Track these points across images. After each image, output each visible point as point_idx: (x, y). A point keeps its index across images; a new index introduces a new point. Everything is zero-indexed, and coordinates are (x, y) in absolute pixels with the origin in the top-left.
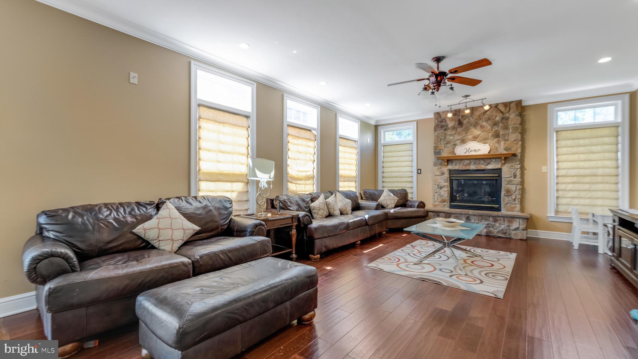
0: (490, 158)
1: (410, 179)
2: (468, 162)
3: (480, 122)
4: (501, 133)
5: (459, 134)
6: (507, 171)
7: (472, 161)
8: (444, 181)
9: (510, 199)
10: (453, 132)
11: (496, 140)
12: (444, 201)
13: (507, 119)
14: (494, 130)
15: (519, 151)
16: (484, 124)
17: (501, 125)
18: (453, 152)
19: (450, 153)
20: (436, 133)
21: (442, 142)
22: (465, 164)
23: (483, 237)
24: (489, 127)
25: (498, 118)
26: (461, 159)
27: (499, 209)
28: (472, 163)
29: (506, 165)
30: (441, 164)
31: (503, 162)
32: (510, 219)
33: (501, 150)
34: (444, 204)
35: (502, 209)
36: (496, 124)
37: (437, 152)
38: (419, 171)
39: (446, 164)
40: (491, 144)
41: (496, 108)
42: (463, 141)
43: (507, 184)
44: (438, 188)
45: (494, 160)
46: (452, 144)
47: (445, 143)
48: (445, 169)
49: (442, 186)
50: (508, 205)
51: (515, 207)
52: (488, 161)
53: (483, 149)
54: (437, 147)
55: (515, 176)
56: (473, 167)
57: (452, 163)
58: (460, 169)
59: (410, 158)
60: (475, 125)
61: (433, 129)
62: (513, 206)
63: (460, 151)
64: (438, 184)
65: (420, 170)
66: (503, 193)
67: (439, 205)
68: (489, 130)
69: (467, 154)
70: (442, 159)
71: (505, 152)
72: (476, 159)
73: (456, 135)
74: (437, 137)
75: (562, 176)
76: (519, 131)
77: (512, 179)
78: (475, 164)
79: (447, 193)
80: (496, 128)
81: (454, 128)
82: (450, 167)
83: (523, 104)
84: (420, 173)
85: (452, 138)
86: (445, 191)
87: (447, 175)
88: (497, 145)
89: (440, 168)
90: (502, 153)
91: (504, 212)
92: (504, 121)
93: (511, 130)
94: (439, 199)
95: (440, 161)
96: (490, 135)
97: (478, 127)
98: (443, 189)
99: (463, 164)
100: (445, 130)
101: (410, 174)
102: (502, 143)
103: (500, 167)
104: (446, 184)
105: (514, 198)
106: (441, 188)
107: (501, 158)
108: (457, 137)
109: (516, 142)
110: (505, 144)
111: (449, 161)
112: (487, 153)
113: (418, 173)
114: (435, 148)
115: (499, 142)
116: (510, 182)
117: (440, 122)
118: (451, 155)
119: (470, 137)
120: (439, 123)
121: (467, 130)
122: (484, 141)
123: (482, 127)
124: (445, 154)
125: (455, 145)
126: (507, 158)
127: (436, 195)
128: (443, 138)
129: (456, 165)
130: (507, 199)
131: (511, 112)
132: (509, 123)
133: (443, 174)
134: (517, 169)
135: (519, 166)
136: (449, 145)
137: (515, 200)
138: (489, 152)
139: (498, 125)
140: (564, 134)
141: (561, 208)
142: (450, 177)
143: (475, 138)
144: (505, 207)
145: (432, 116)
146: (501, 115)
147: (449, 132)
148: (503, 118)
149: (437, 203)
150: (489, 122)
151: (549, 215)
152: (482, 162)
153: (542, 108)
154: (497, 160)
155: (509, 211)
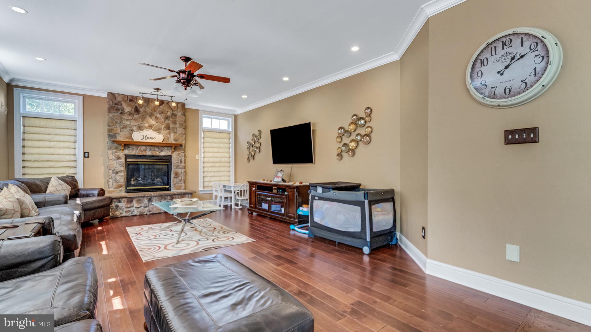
0: (163, 146)
1: (73, 164)
2: (144, 148)
3: (155, 113)
4: (172, 126)
5: (136, 120)
6: (175, 157)
7: (148, 147)
8: (120, 166)
9: (178, 180)
10: (130, 118)
11: (168, 131)
12: (120, 186)
13: (176, 115)
14: (166, 123)
15: (184, 142)
16: (158, 115)
17: (171, 119)
18: (131, 137)
19: (127, 138)
20: (111, 115)
21: (118, 125)
22: (142, 149)
24: (162, 120)
25: (169, 114)
26: (138, 144)
27: (169, 189)
28: (148, 150)
29: (175, 153)
30: (116, 148)
31: (173, 150)
32: (183, 195)
33: (171, 141)
34: (120, 189)
35: (172, 188)
36: (167, 118)
37: (112, 135)
38: (86, 155)
39: (123, 148)
40: (164, 135)
41: (167, 105)
42: (140, 128)
43: (176, 168)
44: (113, 173)
45: (166, 148)
46: (128, 129)
47: (121, 127)
48: (122, 154)
49: (117, 171)
50: (177, 185)
51: (181, 186)
52: (162, 149)
53: (159, 138)
54: (112, 130)
55: (181, 162)
56: (148, 153)
57: (129, 148)
58: (137, 154)
59: (72, 139)
60: (151, 115)
61: (106, 110)
62: (180, 185)
63: (137, 137)
64: (113, 169)
65: (88, 153)
66: (173, 176)
67: (114, 191)
68: (162, 122)
69: (144, 141)
70: (119, 143)
71: (174, 142)
72: (152, 146)
73: (132, 121)
74: (112, 119)
75: (206, 162)
76: (184, 127)
77: (179, 164)
78: (150, 150)
79: (123, 178)
80: (167, 122)
81: (130, 114)
82: (127, 152)
83: (186, 107)
84: (88, 157)
85: (128, 123)
86: (122, 176)
87: (123, 160)
88: (168, 136)
89: (116, 152)
90: (172, 143)
91: (173, 191)
92: (173, 116)
93: (178, 125)
94: (115, 184)
95: (115, 145)
96: (163, 126)
97: (153, 118)
98: (119, 174)
99: (140, 150)
100: (121, 113)
101: (73, 158)
102: (172, 134)
103: (170, 154)
104: (122, 169)
105: (180, 179)
106: (117, 173)
107: (171, 147)
108: (133, 123)
109: (181, 135)
110: (174, 135)
111: (126, 145)
112: (160, 141)
113: (85, 157)
114: (110, 131)
115: (170, 133)
116: (178, 167)
117: (116, 104)
118: (127, 140)
119: (147, 125)
120: (114, 105)
121: (143, 118)
122: (158, 130)
123: (157, 118)
124: (121, 137)
125: (132, 131)
126: (177, 147)
127: (111, 180)
128: (118, 121)
129: (132, 150)
130: (176, 180)
131: (178, 110)
132: (177, 119)
133: (119, 158)
134: (182, 156)
135: (184, 154)
136: (125, 130)
137: (181, 181)
138: (163, 141)
139: (169, 119)
140: (207, 134)
141: (206, 184)
142: (126, 162)
143: (150, 127)
144: (174, 186)
145: (106, 95)
146: (172, 111)
147: (125, 117)
148: (173, 114)
149: (112, 189)
150: (162, 115)
151: (200, 190)
152: (156, 149)
153: (196, 112)
154: (169, 148)
155: (177, 190)
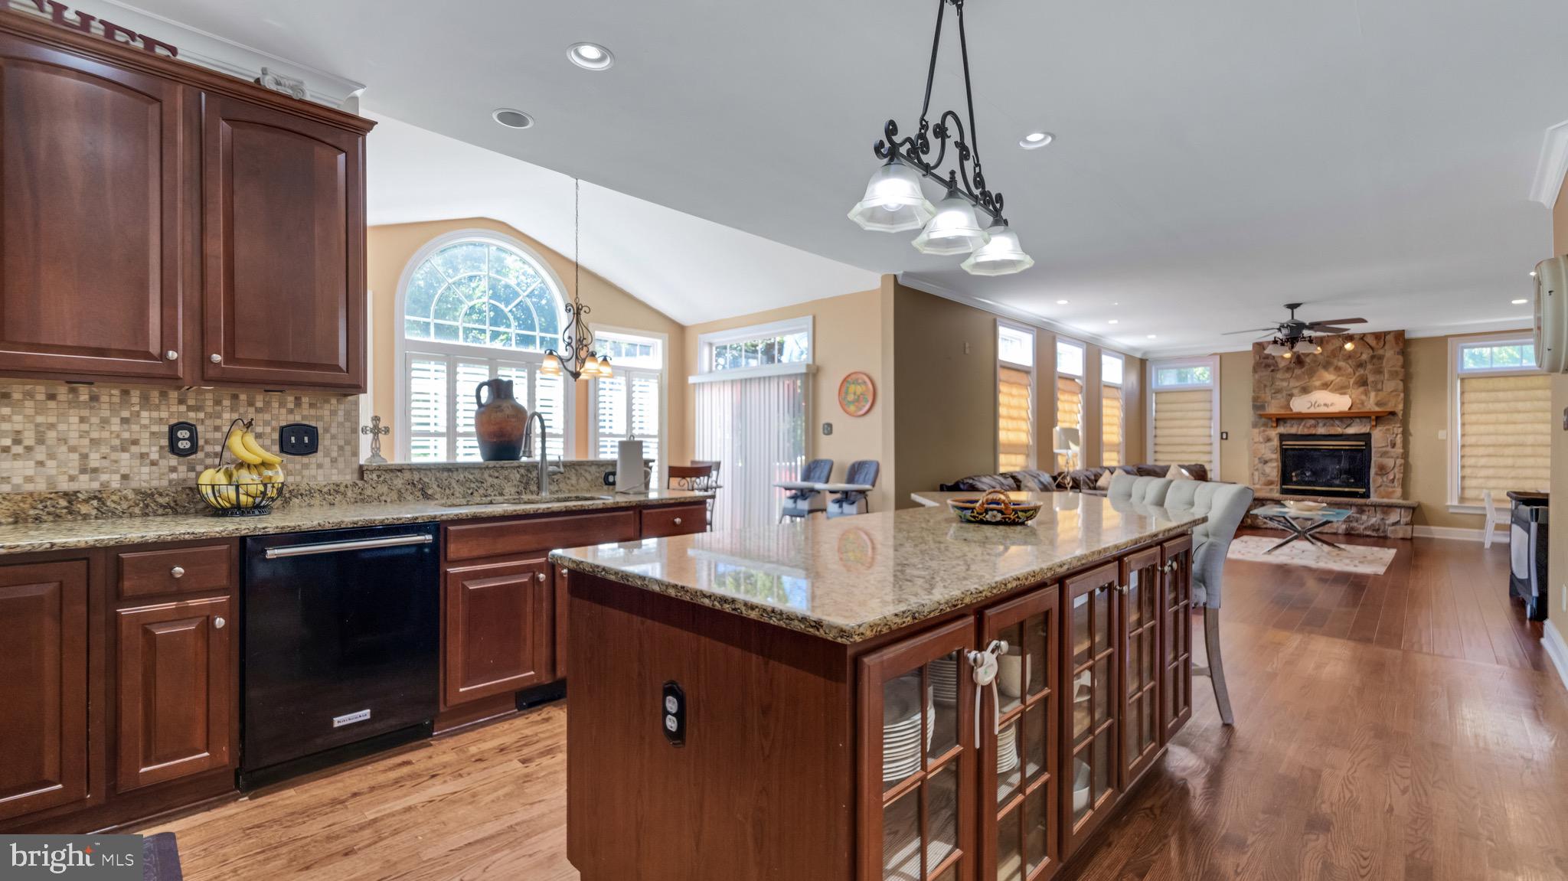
0: (1351, 418)
1: (1207, 448)
2: (1312, 422)
3: (1335, 361)
4: (1371, 378)
5: (1298, 378)
6: (1379, 437)
7: (1320, 421)
8: (1271, 452)
9: (1385, 479)
10: (1288, 375)
11: (1362, 389)
12: (1271, 483)
13: (1381, 358)
14: (1357, 374)
15: (1401, 406)
16: (1342, 364)
17: (1369, 367)
18: (1288, 406)
19: (1282, 407)
20: (1257, 376)
21: (1267, 390)
22: (1308, 425)
23: (1340, 537)
24: (1350, 370)
25: (1365, 357)
26: (1301, 418)
27: (1367, 495)
28: (1321, 425)
29: (1379, 428)
30: (1265, 425)
31: (1374, 423)
32: (1385, 509)
33: (1371, 405)
34: (1271, 487)
35: (1372, 495)
36: (1361, 365)
37: (1258, 405)
38: (1224, 436)
39: (1275, 425)
40: (1353, 396)
41: (1361, 342)
42: (1305, 390)
43: (1381, 457)
44: (1260, 462)
45: (1358, 420)
46: (1285, 393)
47: (1273, 391)
48: (1274, 433)
49: (1267, 459)
50: (1382, 489)
51: (1393, 492)
52: (1349, 422)
53: (1340, 403)
54: (1258, 397)
55: (1393, 445)
56: (1321, 430)
57: (1285, 423)
58: (1299, 433)
59: (1207, 414)
60: (1326, 366)
61: (1251, 369)
62: (1390, 490)
63: (1300, 404)
64: (1260, 456)
65: (1227, 433)
66: (1373, 471)
67: (1261, 489)
68: (1350, 374)
69: (1312, 410)
70: (1269, 417)
71: (1377, 409)
72: (1327, 418)
73: (1292, 380)
74: (1259, 381)
75: (1470, 446)
76: (1401, 376)
77: (1389, 449)
78: (1324, 425)
79: (1275, 470)
80: (1361, 371)
81: (1288, 369)
82: (1282, 430)
83: (1407, 336)
84: (1227, 439)
85: (1285, 384)
86: (1273, 467)
87: (1276, 442)
88: (1363, 397)
89: (1264, 431)
90: (1372, 410)
91: (1374, 498)
92: (1375, 360)
93: (1386, 376)
94: (1263, 479)
95: (1263, 420)
96: (1352, 381)
97: (1331, 369)
98: (1269, 464)
99: (1304, 426)
100: (1273, 371)
101: (1207, 440)
102: (1373, 394)
103: (1368, 431)
104: (1274, 456)
105: (1392, 477)
106: (1266, 462)
107: (1369, 417)
108: (1293, 383)
109: (1394, 393)
110: (1376, 396)
111: (1279, 420)
112: (1345, 408)
113: (1222, 438)
114: (1255, 399)
115: (1366, 393)
116: (1384, 454)
117: (1264, 358)
118: (1282, 412)
119: (1318, 383)
120: (1262, 360)
121: (1311, 373)
122: (1341, 390)
123: (1338, 369)
124: (1273, 409)
125: (1291, 396)
126: (1379, 419)
127: (1256, 473)
128: (1268, 384)
129: (1292, 426)
130: (1379, 480)
131: (1386, 347)
132: (1384, 364)
133: (1269, 440)
134: (1397, 435)
135: (1400, 430)
136: (1279, 396)
137: (1393, 481)
138: (1350, 409)
139: (1366, 367)
140: (1474, 383)
141: (1469, 494)
142: (1281, 445)
143: (1326, 386)
144: (1376, 491)
145: (1250, 348)
146: (1371, 351)
147: (1279, 375)
148: (1373, 357)
149: (1258, 486)
150: (1350, 361)
151: (1449, 503)
152: (1337, 422)
153: (1439, 344)
154: (1364, 420)
155: (1383, 498)
